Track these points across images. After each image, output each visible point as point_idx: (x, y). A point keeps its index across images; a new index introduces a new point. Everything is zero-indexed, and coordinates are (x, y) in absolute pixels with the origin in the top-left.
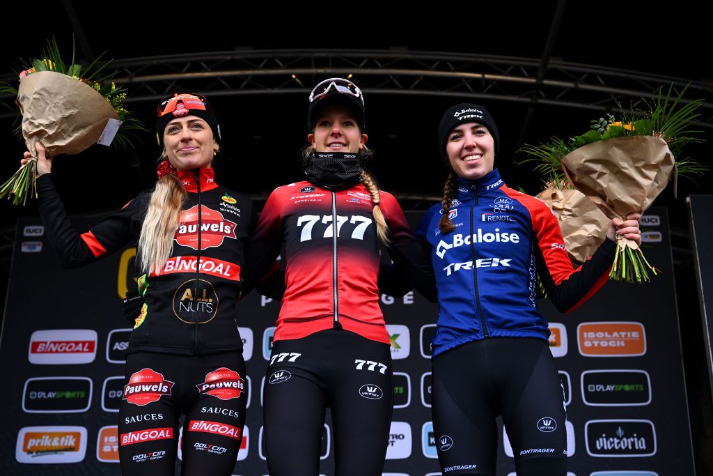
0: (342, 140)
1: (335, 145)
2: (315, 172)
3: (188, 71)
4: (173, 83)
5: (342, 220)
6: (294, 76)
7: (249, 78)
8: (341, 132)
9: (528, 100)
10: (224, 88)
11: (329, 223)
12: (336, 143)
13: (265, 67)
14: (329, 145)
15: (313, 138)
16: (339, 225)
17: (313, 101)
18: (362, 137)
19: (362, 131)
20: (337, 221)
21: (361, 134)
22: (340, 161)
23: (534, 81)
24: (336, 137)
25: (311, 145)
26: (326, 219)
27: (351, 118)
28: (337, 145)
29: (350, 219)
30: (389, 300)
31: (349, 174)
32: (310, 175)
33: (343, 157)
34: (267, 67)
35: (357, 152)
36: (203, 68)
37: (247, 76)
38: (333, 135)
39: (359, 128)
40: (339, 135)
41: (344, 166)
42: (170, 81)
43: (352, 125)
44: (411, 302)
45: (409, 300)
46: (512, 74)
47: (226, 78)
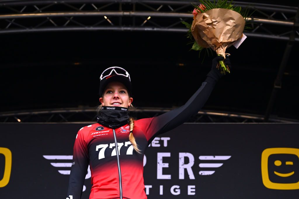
0: (119, 101)
1: (115, 104)
2: (104, 118)
3: (24, 12)
4: (13, 21)
5: (120, 145)
6: (106, 17)
7: (71, 18)
8: (119, 97)
9: (287, 38)
10: (52, 26)
11: (114, 148)
12: (116, 103)
13: (84, 10)
14: (112, 104)
15: (102, 99)
16: (119, 148)
17: (102, 80)
18: (130, 99)
19: (130, 96)
20: (118, 146)
21: (130, 97)
22: (119, 111)
23: (292, 23)
24: (116, 99)
25: (101, 104)
26: (112, 145)
27: (124, 88)
28: (117, 104)
29: (124, 144)
30: (177, 192)
31: (122, 119)
32: (101, 120)
33: (120, 109)
34: (85, 10)
35: (127, 107)
36: (36, 9)
37: (69, 17)
38: (115, 98)
39: (129, 95)
40: (118, 98)
41: (121, 115)
42: (11, 19)
43: (125, 92)
44: (194, 194)
45: (192, 192)
46: (275, 18)
47: (53, 18)
